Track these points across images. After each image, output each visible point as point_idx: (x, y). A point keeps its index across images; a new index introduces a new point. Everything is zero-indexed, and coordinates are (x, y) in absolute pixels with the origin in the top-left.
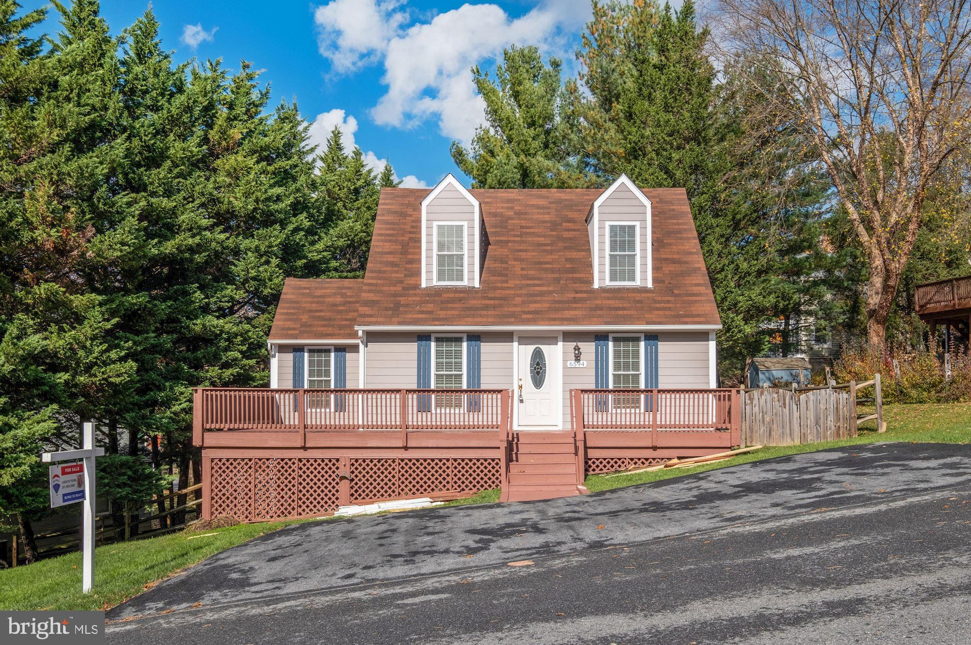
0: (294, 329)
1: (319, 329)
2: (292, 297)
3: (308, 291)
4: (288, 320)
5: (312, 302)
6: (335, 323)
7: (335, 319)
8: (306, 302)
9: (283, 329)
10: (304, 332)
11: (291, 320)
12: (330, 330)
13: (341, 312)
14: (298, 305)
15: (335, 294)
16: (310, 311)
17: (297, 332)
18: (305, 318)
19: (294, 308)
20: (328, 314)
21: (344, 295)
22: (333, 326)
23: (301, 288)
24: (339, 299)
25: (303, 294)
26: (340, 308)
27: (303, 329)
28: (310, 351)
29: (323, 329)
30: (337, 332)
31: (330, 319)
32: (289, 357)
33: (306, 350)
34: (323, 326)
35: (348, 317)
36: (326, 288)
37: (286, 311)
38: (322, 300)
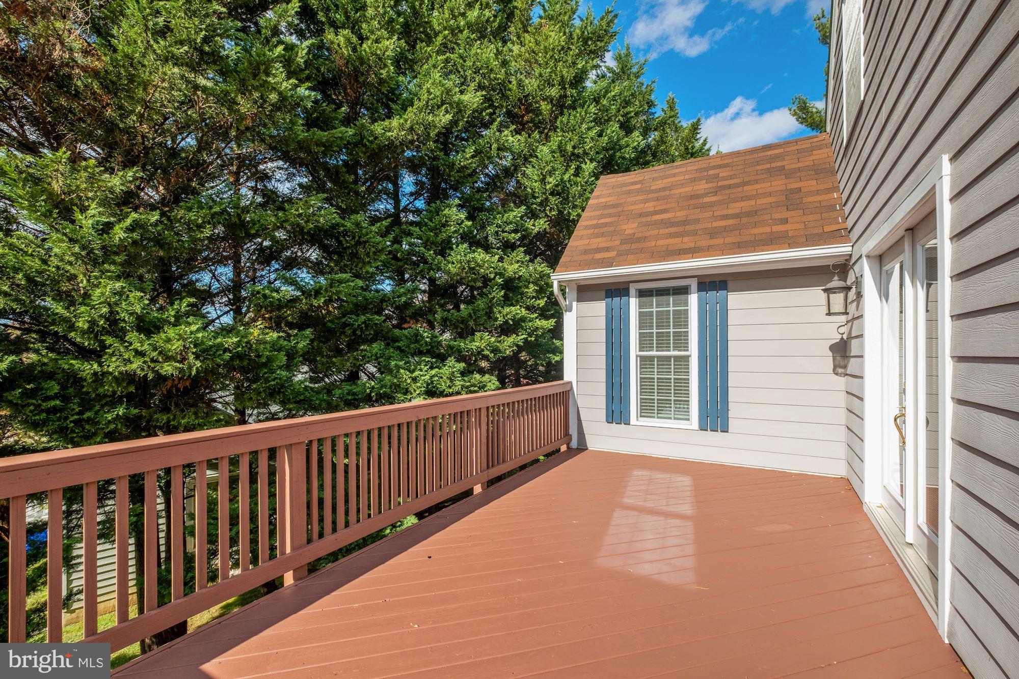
0: (607, 249)
1: (660, 243)
2: (610, 199)
3: (639, 186)
4: (595, 236)
5: (646, 201)
6: (698, 227)
7: (697, 221)
8: (635, 203)
9: (586, 252)
10: (628, 252)
11: (602, 235)
12: (688, 243)
13: (711, 205)
14: (620, 209)
15: (694, 180)
16: (641, 215)
17: (612, 254)
18: (630, 227)
19: (610, 216)
20: (681, 215)
21: (709, 179)
22: (694, 233)
23: (625, 185)
24: (702, 186)
25: (629, 192)
26: (706, 200)
27: (624, 247)
28: (642, 294)
29: (670, 241)
30: (704, 243)
31: (685, 223)
32: (599, 308)
33: (632, 291)
34: (671, 236)
35: (730, 212)
36: (674, 175)
37: (595, 222)
38: (667, 193)
